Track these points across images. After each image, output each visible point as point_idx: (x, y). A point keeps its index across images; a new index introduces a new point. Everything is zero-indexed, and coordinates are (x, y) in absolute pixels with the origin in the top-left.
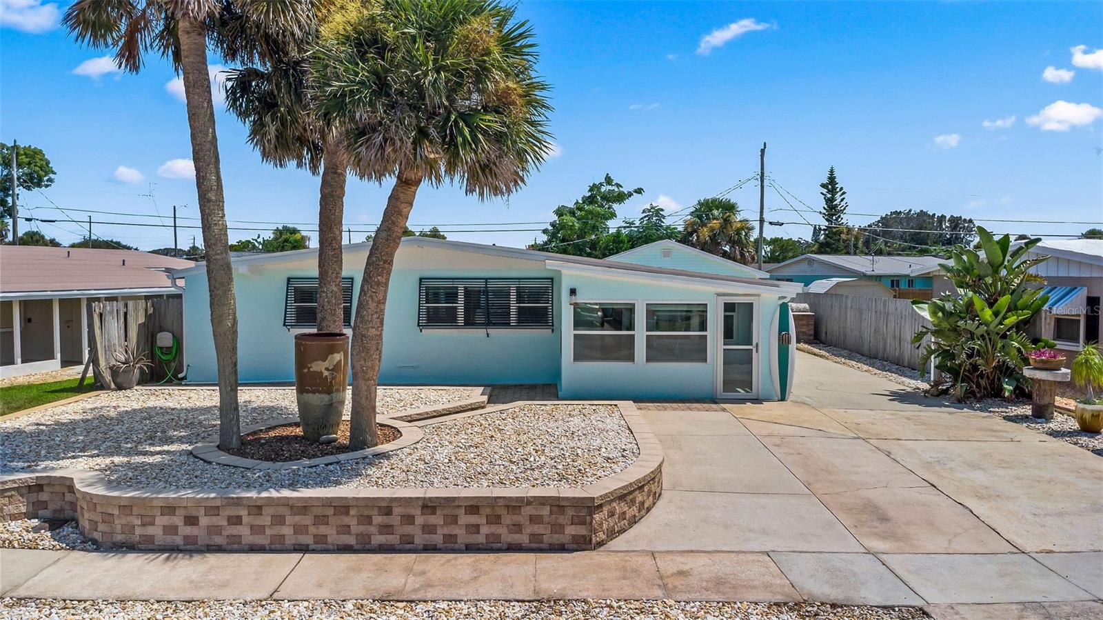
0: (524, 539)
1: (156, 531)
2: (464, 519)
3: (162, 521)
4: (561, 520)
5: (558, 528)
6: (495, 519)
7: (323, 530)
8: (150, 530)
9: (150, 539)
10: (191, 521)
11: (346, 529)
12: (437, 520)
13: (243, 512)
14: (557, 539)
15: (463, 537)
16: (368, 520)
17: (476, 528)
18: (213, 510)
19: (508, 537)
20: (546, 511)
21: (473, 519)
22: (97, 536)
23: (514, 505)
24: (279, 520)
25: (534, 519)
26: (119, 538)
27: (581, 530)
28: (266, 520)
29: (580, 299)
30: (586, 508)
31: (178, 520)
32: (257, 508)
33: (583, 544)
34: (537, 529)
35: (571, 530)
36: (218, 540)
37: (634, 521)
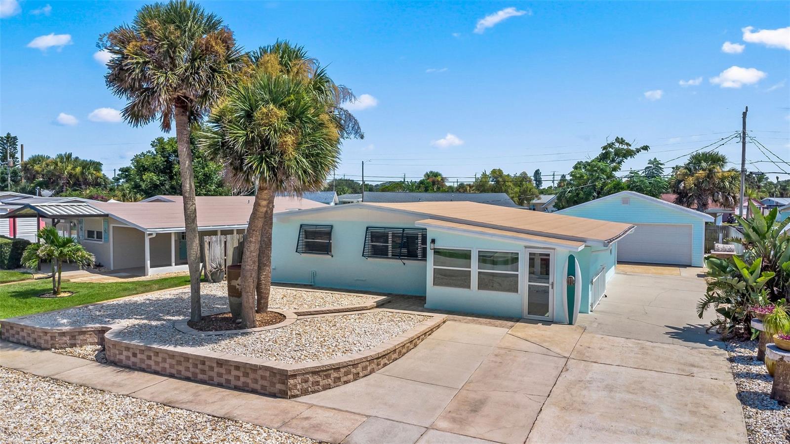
0: (258, 387)
1: (123, 357)
2: (234, 372)
3: (125, 353)
4: (274, 380)
5: (273, 384)
6: (246, 375)
9: (122, 361)
12: (223, 371)
13: (152, 354)
14: (273, 390)
15: (233, 382)
16: (196, 366)
17: (238, 378)
19: (252, 385)
20: (267, 374)
23: (255, 368)
25: (263, 378)
26: (112, 359)
27: (283, 387)
28: (159, 359)
29: (438, 246)
30: (284, 376)
31: (130, 354)
33: (284, 395)
35: (279, 386)
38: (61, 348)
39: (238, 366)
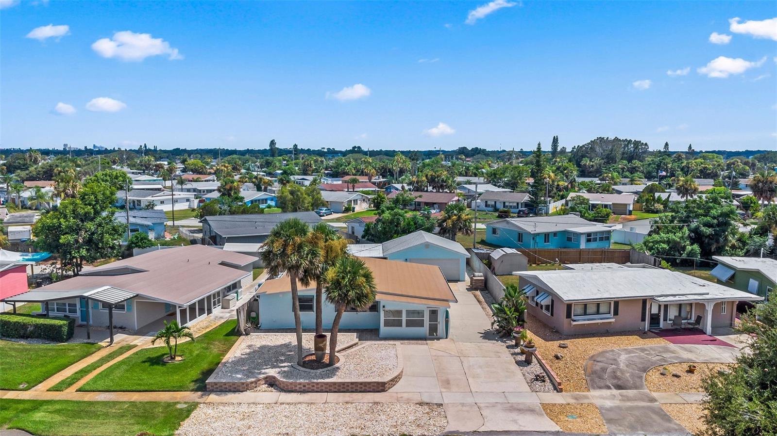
0: (371, 390)
1: (297, 388)
2: (359, 386)
3: (298, 386)
4: (379, 386)
5: (378, 388)
6: (365, 386)
7: (331, 388)
8: (296, 388)
9: (296, 390)
10: (304, 386)
11: (335, 388)
13: (315, 385)
14: (378, 390)
15: (359, 390)
16: (340, 386)
17: (362, 388)
18: (308, 384)
19: (368, 390)
20: (375, 384)
21: (361, 386)
22: (284, 389)
23: (369, 383)
24: (322, 386)
25: (373, 386)
26: (289, 390)
27: (383, 388)
28: (319, 386)
29: (386, 309)
30: (383, 384)
31: (302, 386)
32: (317, 384)
33: (383, 391)
34: (374, 388)
35: (381, 388)
36: (310, 390)
37: (394, 385)
38: (252, 389)
39: (361, 383)
